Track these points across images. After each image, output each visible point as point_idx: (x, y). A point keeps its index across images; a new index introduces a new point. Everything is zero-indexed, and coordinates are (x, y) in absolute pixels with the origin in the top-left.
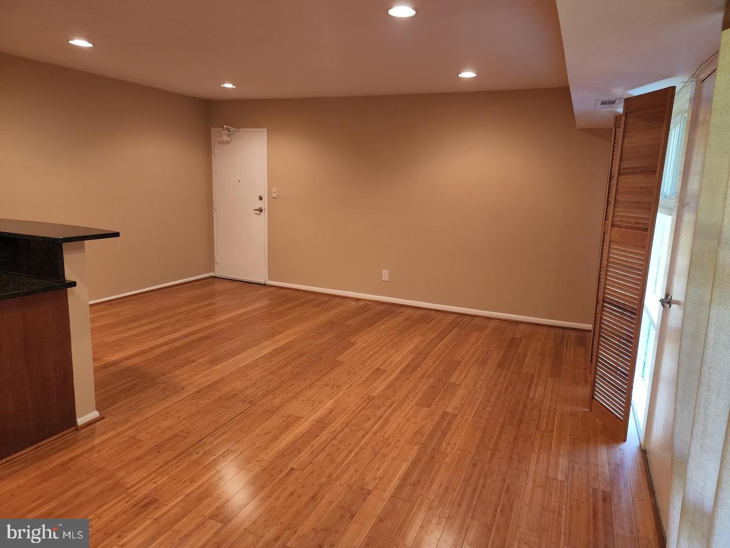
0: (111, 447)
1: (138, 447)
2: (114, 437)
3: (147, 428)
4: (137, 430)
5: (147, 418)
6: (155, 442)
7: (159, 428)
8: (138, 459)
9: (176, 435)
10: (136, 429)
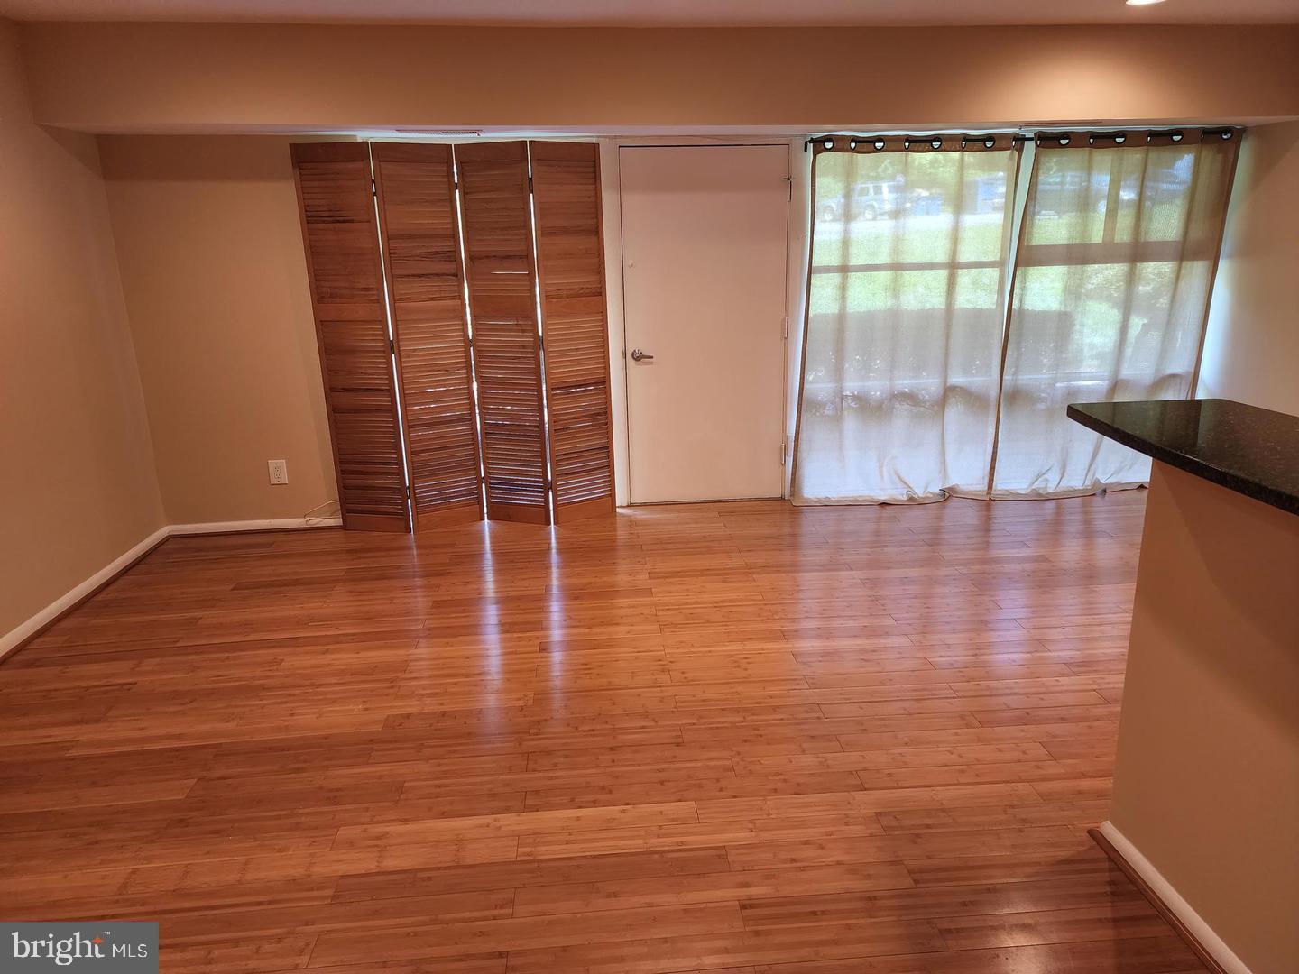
0: (1096, 759)
1: (1054, 737)
2: (1084, 775)
3: (1019, 761)
4: (1038, 767)
5: (1004, 782)
6: (1022, 731)
7: (1000, 750)
8: (1063, 719)
9: (982, 724)
10: (1041, 772)
